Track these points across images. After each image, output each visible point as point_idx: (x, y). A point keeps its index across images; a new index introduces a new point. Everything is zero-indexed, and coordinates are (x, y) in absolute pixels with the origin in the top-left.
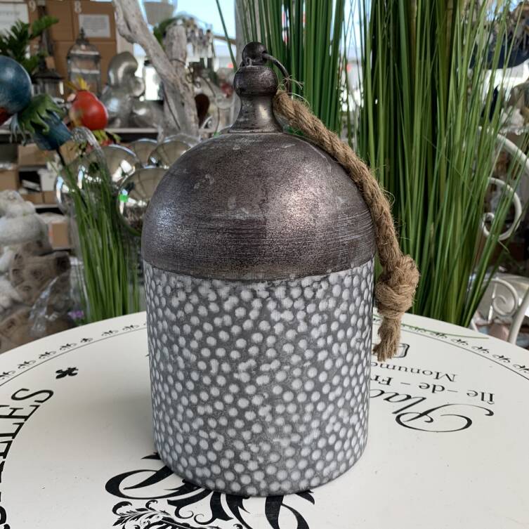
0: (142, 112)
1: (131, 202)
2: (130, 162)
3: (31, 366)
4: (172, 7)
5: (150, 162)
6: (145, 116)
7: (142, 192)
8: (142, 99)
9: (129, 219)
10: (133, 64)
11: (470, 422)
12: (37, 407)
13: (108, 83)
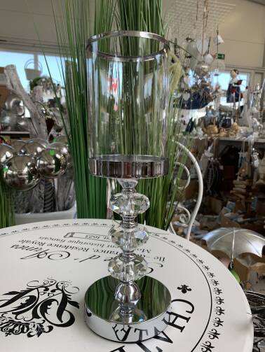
0: (22, 123)
1: (10, 172)
2: (10, 152)
4: (40, 72)
5: (21, 152)
6: (24, 126)
7: (15, 167)
8: (23, 117)
9: (8, 181)
10: (18, 99)
11: (152, 270)
13: (4, 108)
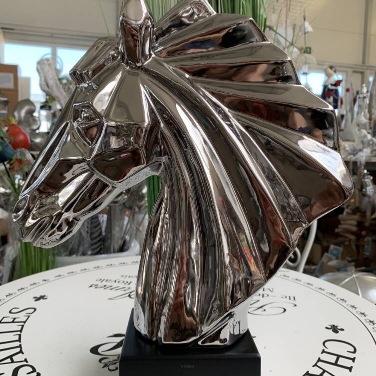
0: (38, 140)
3: (14, 296)
6: (40, 143)
8: (37, 131)
10: (32, 107)
11: (285, 310)
12: (29, 316)
